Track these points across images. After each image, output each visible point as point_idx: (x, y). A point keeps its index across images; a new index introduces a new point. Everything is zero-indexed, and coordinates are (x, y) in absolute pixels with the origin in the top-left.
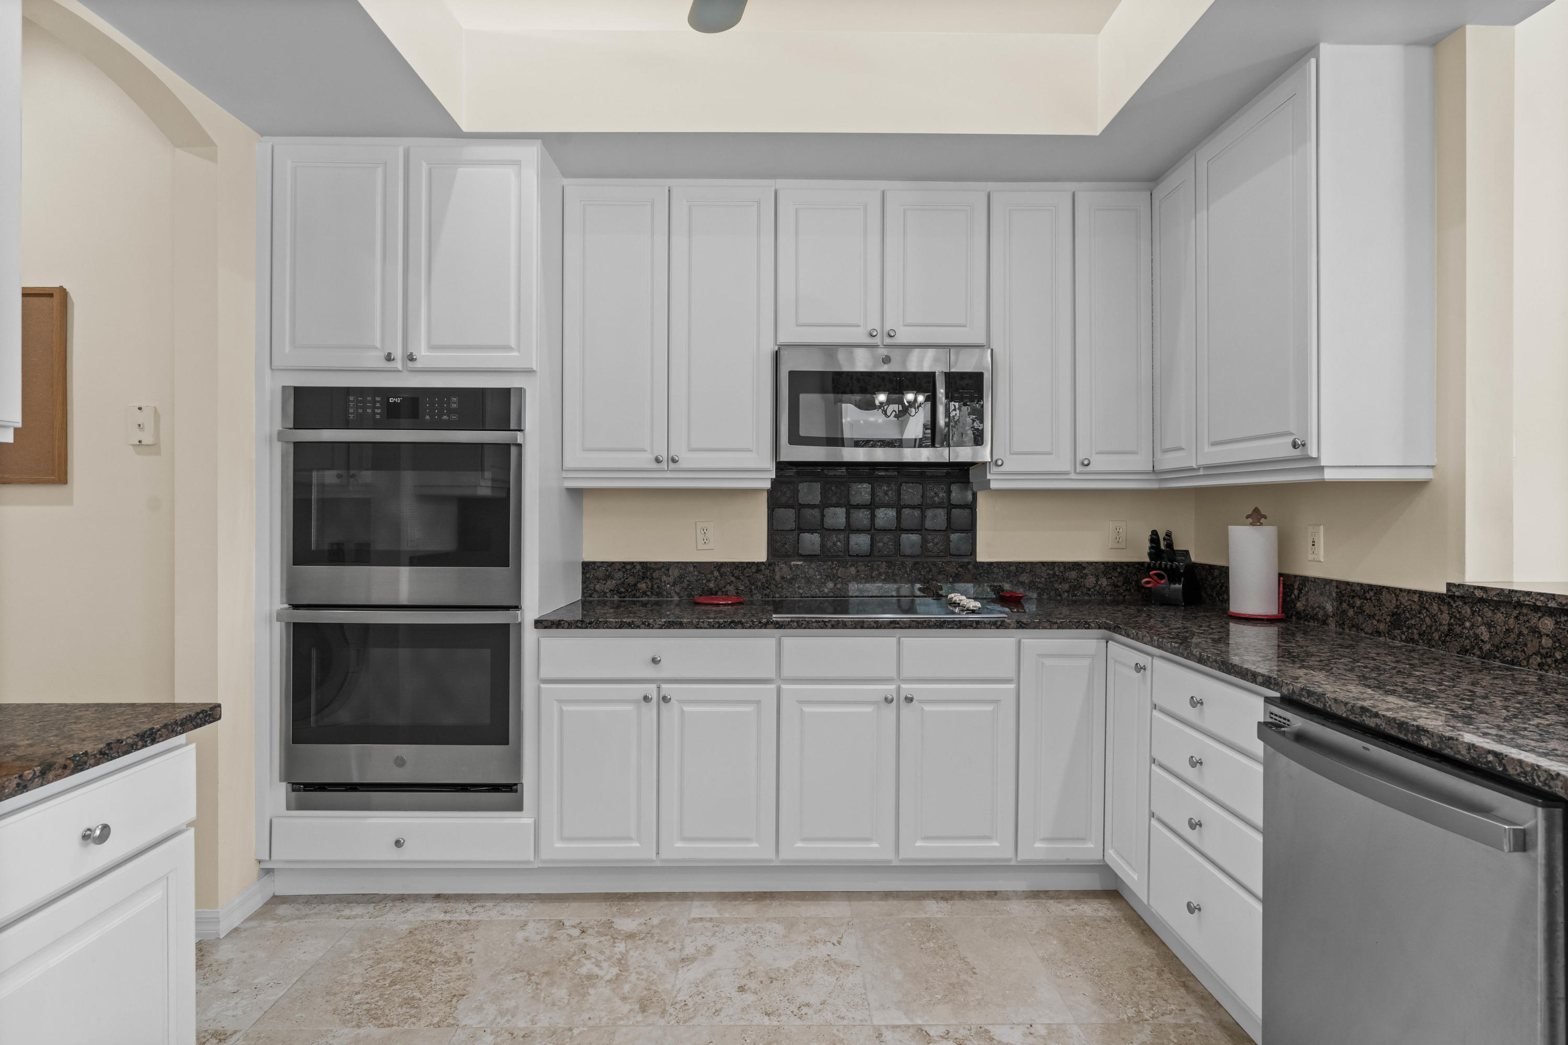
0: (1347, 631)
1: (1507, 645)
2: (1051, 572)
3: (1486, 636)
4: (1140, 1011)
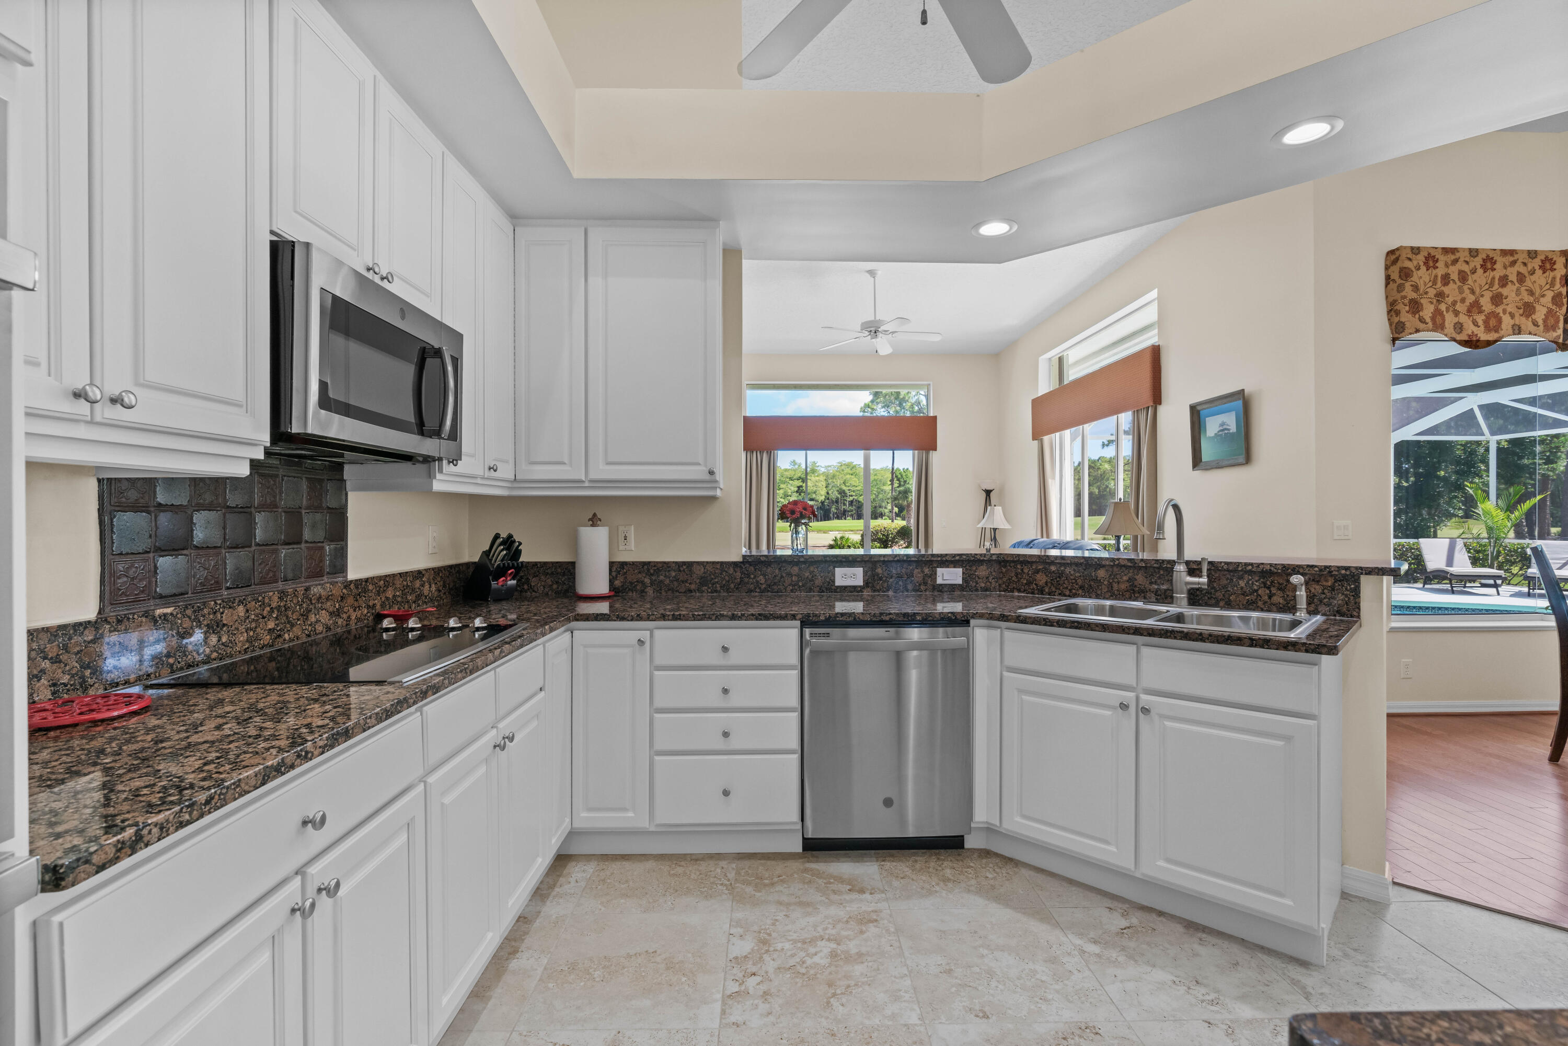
1: (775, 584)
3: (763, 581)
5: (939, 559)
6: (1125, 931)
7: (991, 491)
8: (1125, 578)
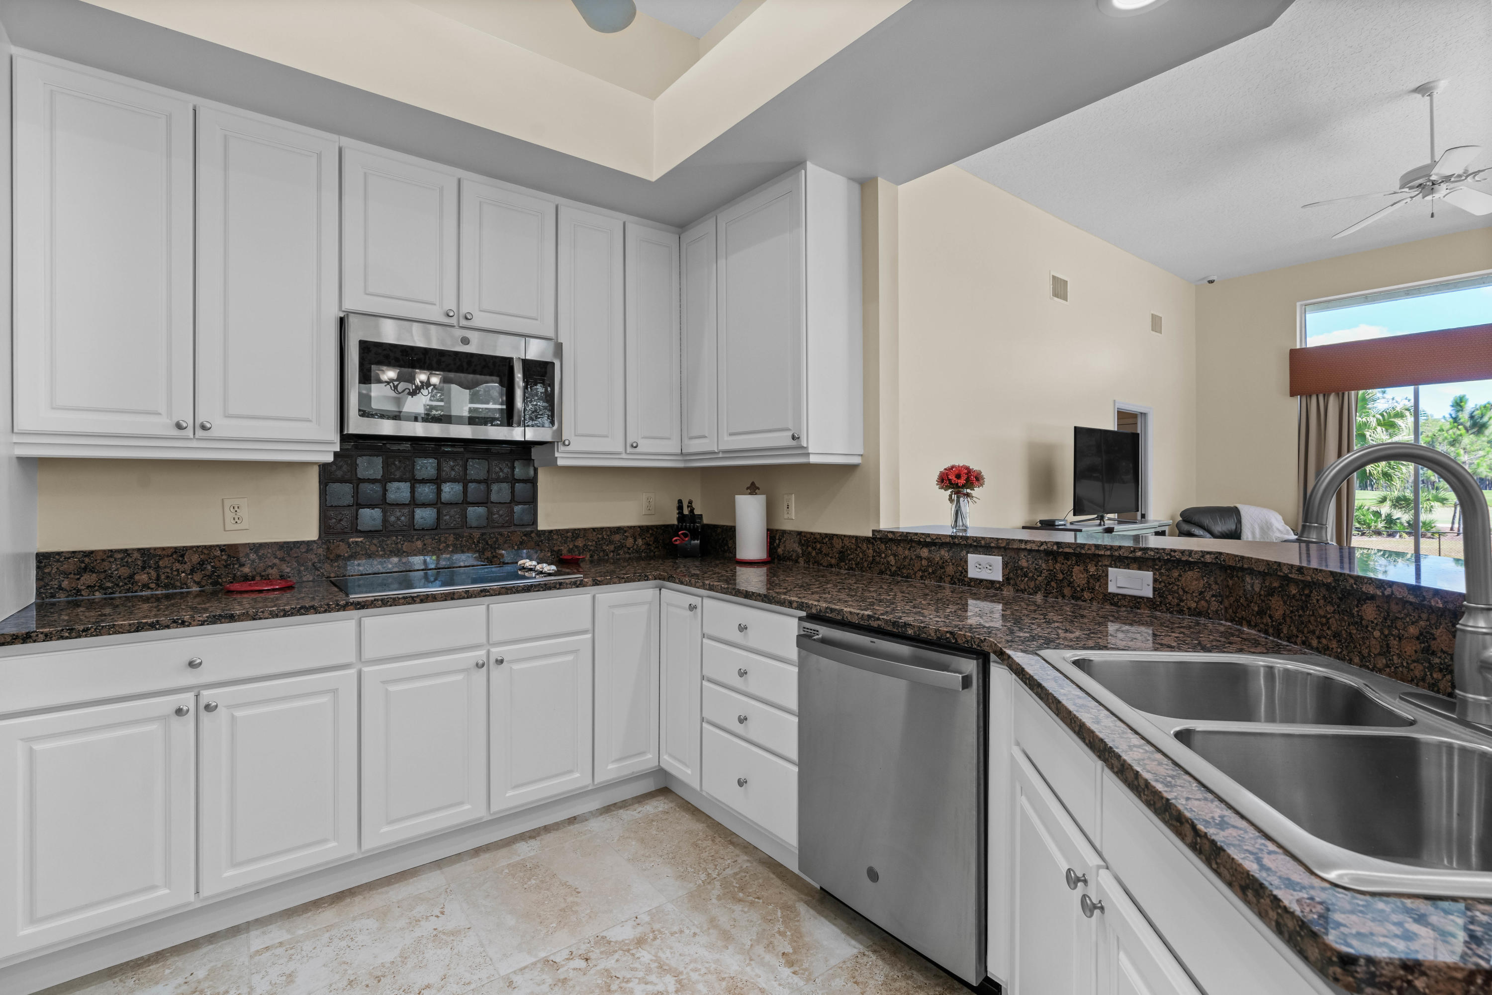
0: (811, 566)
1: (904, 567)
2: (600, 536)
3: (893, 563)
4: (709, 874)
5: (1108, 553)
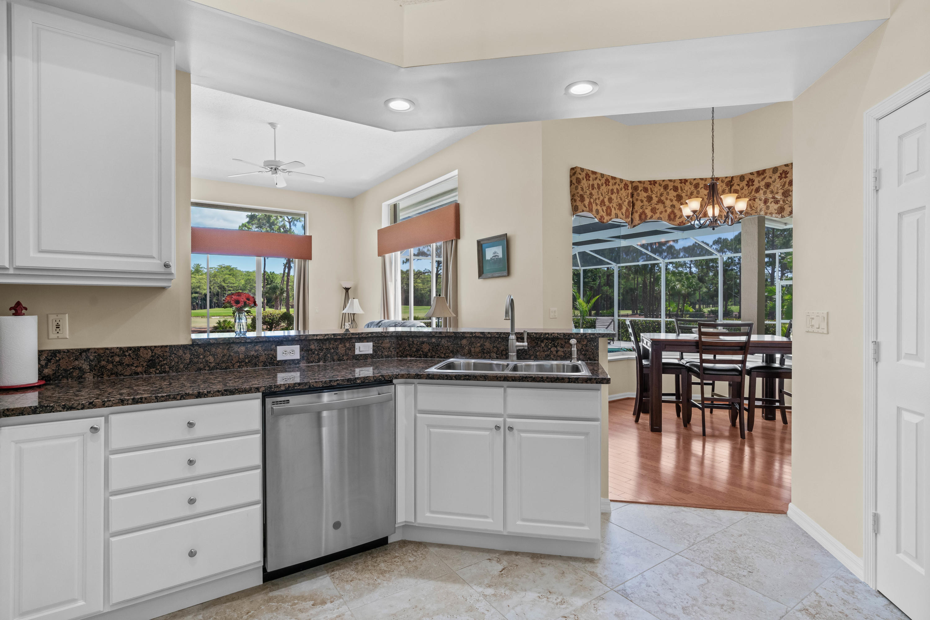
0: (105, 378)
3: (212, 360)
5: (357, 336)
6: (502, 572)
7: (349, 289)
8: (479, 345)
